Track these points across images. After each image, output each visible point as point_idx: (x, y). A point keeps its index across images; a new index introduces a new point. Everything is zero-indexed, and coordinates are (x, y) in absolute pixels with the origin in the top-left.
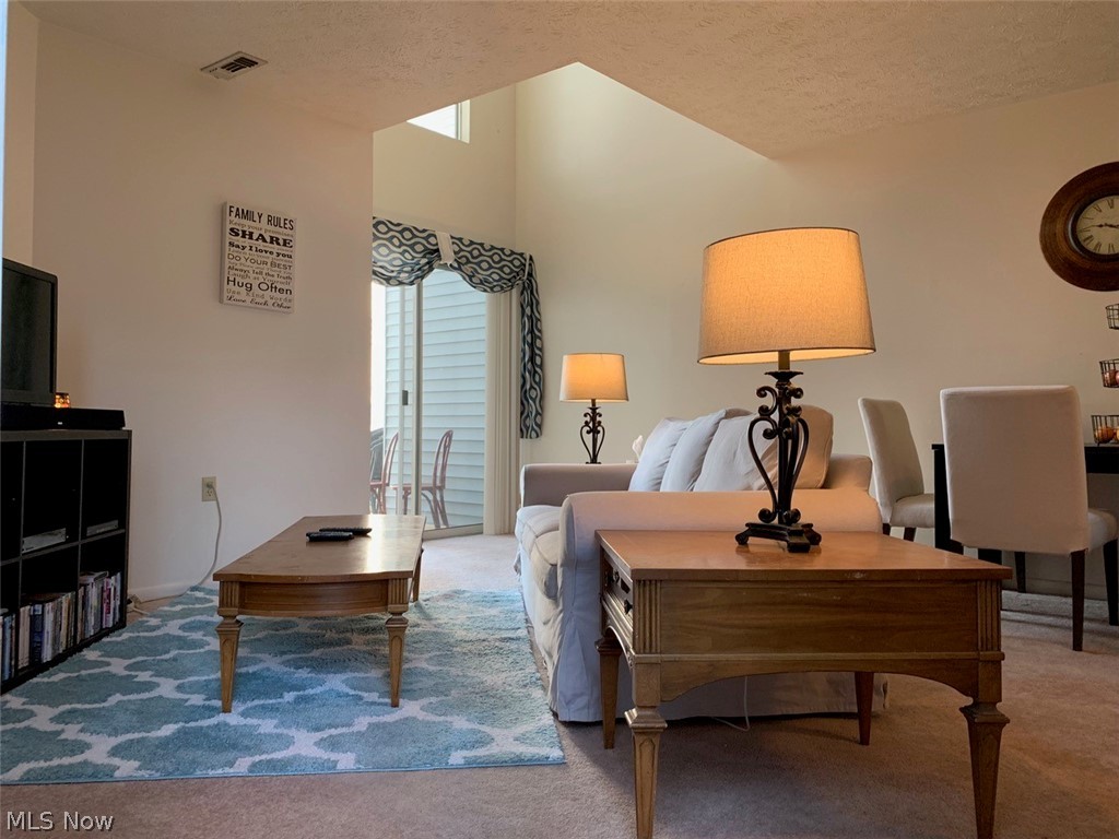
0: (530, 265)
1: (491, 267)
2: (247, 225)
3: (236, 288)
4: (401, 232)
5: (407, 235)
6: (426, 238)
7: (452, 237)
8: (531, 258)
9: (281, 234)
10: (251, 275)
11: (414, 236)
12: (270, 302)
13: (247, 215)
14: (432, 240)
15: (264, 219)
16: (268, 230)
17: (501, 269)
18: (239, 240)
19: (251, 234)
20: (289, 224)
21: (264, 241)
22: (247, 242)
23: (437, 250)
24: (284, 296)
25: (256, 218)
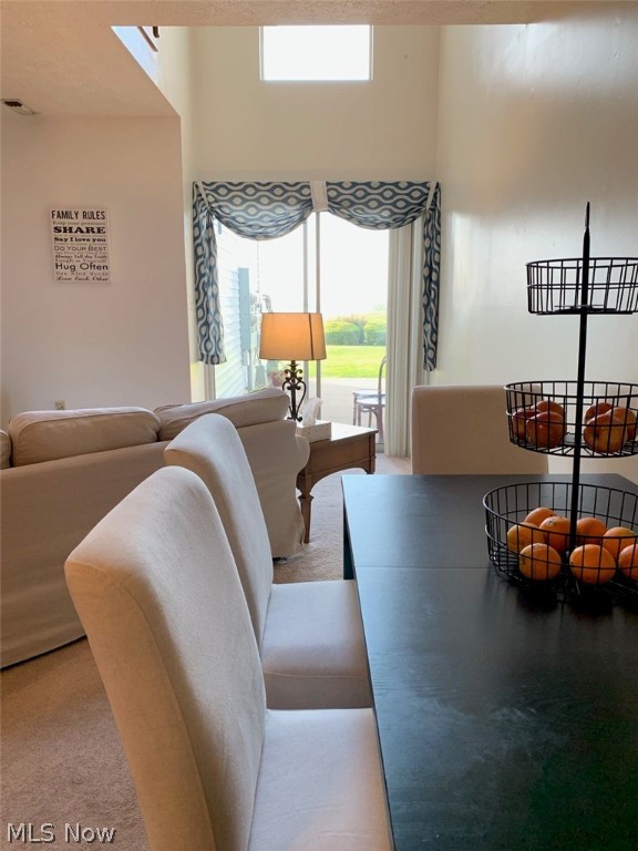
0: (435, 194)
1: (381, 204)
2: (67, 222)
3: (64, 271)
4: (271, 191)
5: (278, 191)
6: (299, 191)
7: (328, 184)
8: (438, 186)
9: (94, 224)
10: (74, 259)
11: (285, 191)
12: (91, 277)
13: (66, 215)
14: (305, 191)
15: (80, 215)
16: (83, 223)
17: (394, 204)
18: (62, 235)
19: (71, 228)
20: (101, 215)
21: (82, 232)
22: (68, 235)
23: (311, 200)
24: (102, 271)
25: (74, 216)
